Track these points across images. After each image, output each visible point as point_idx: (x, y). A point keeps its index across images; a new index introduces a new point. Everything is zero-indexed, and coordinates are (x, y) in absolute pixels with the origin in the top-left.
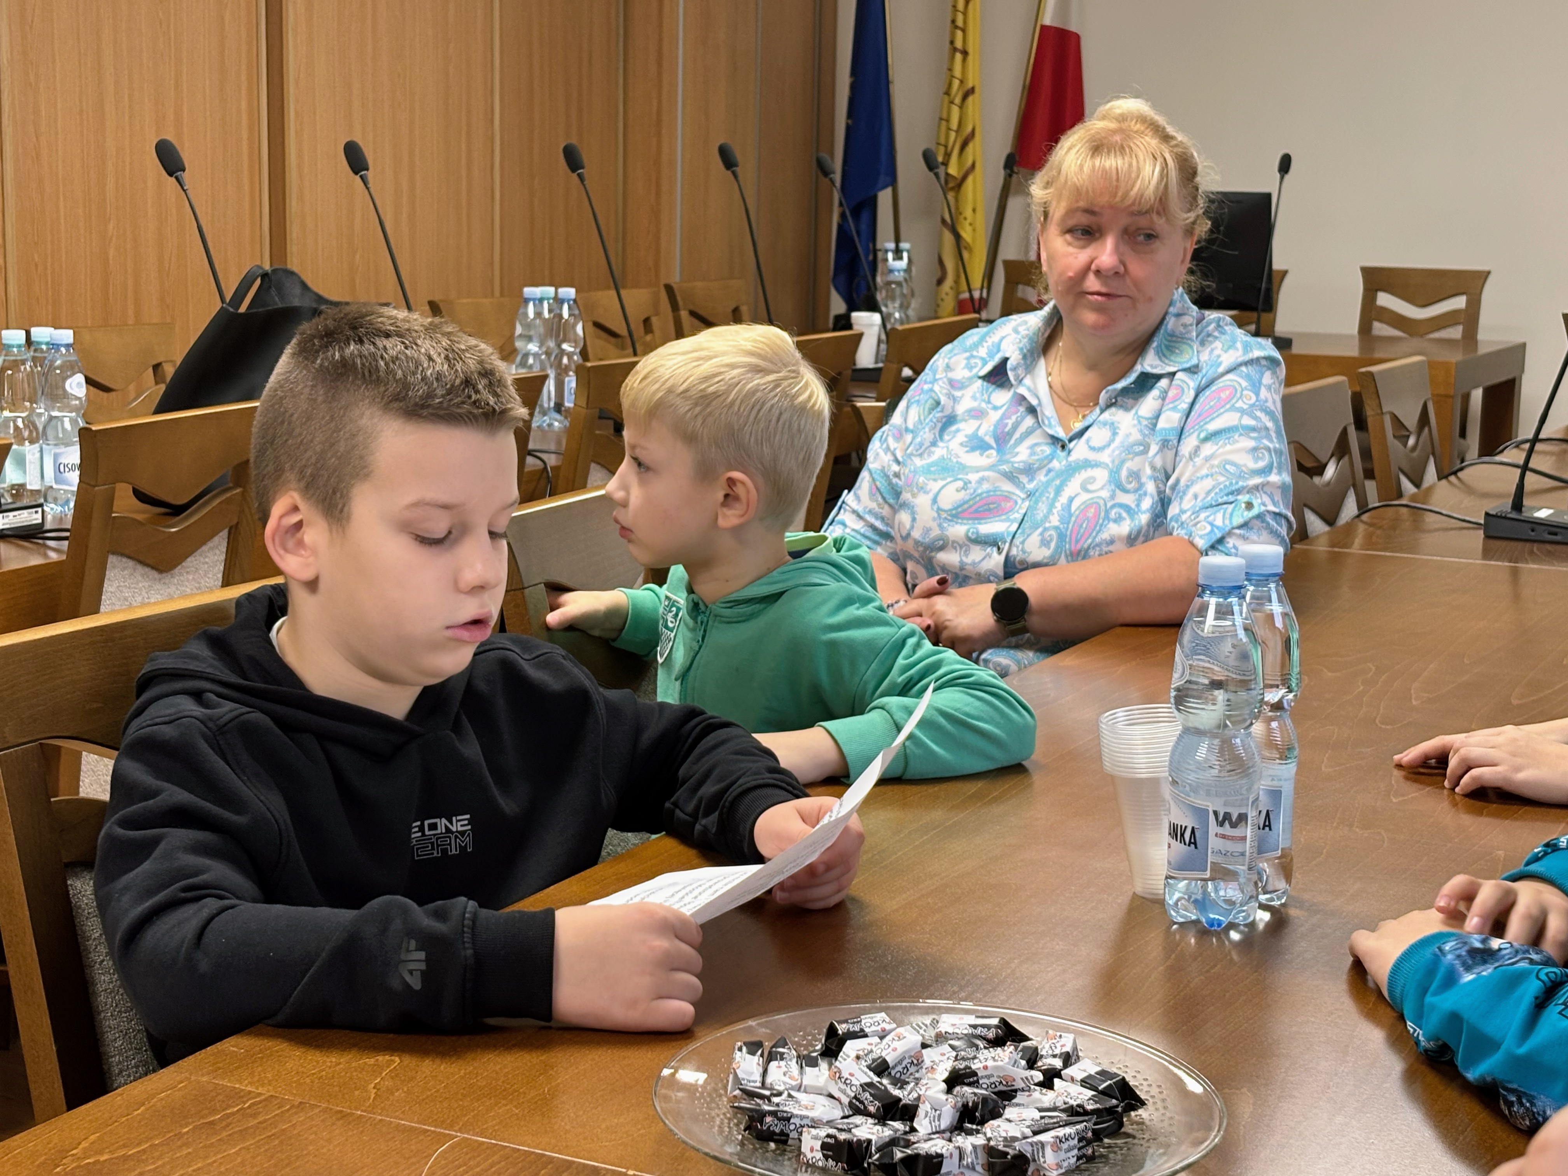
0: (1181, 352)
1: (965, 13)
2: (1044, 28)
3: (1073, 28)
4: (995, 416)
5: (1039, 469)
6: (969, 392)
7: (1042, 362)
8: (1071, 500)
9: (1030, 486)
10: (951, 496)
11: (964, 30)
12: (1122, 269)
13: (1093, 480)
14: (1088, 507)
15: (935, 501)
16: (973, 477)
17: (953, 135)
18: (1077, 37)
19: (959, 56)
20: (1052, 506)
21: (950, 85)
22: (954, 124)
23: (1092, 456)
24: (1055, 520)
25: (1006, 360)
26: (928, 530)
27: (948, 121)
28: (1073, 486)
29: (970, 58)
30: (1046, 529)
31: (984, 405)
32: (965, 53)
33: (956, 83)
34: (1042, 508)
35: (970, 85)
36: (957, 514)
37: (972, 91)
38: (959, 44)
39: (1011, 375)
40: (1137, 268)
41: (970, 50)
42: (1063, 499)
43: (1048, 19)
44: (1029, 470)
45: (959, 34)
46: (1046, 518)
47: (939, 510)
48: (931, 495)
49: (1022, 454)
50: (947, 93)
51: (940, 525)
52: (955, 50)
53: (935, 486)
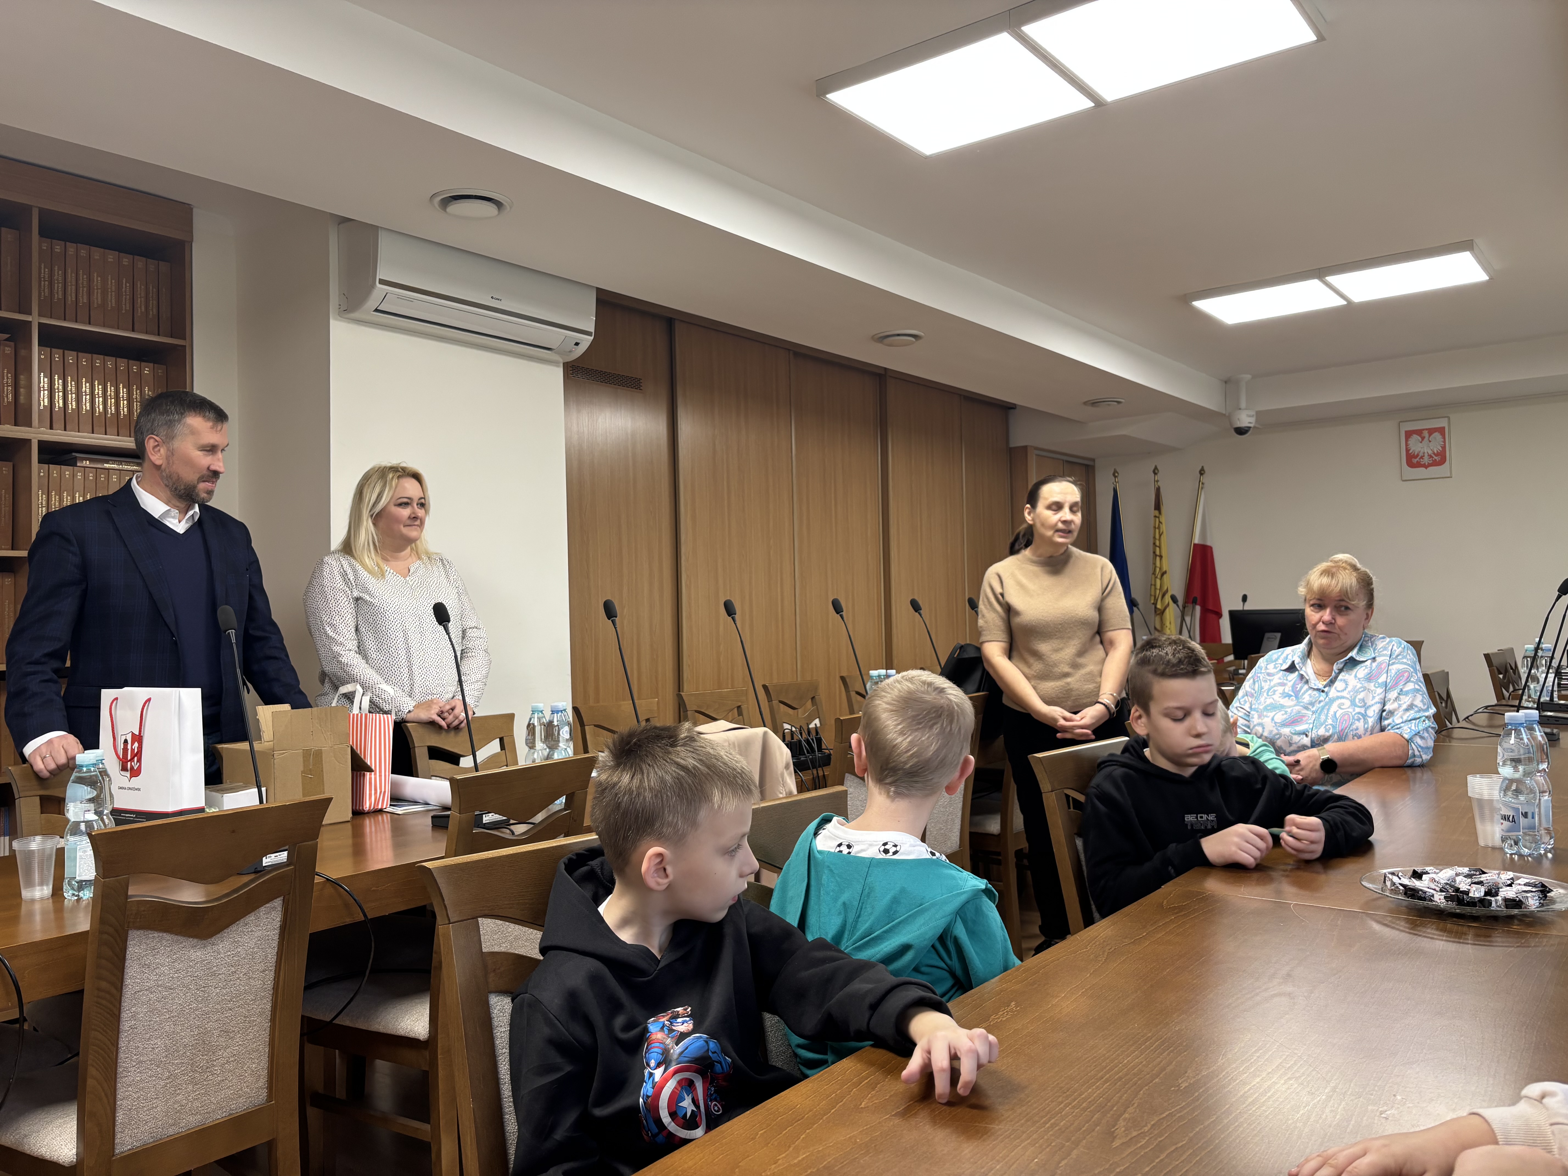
0: (1366, 653)
1: (1160, 540)
2: (1195, 545)
3: (1209, 544)
4: (1290, 684)
5: (1316, 701)
6: (1276, 677)
7: (1309, 660)
8: (1335, 713)
9: (1314, 709)
10: (1280, 717)
11: (1160, 547)
12: (1333, 621)
13: (1343, 704)
14: (1344, 715)
15: (1273, 719)
16: (1289, 710)
17: (1158, 592)
18: (1211, 548)
19: (1158, 558)
20: (1327, 716)
21: (1155, 570)
22: (1158, 586)
23: (1339, 694)
24: (1330, 721)
25: (1293, 662)
26: (1271, 732)
27: (1155, 585)
28: (1334, 707)
29: (1164, 559)
30: (1326, 725)
31: (1285, 681)
32: (1161, 557)
33: (1158, 570)
34: (1323, 717)
35: (1164, 570)
36: (1285, 724)
37: (1165, 572)
38: (1158, 553)
39: (1297, 666)
40: (1340, 621)
41: (1163, 554)
42: (1331, 712)
43: (1197, 540)
44: (1312, 704)
45: (1158, 549)
46: (1325, 721)
47: (1275, 723)
48: (1270, 718)
49: (1306, 698)
50: (1154, 573)
51: (1277, 729)
52: (1156, 555)
53: (1271, 714)
